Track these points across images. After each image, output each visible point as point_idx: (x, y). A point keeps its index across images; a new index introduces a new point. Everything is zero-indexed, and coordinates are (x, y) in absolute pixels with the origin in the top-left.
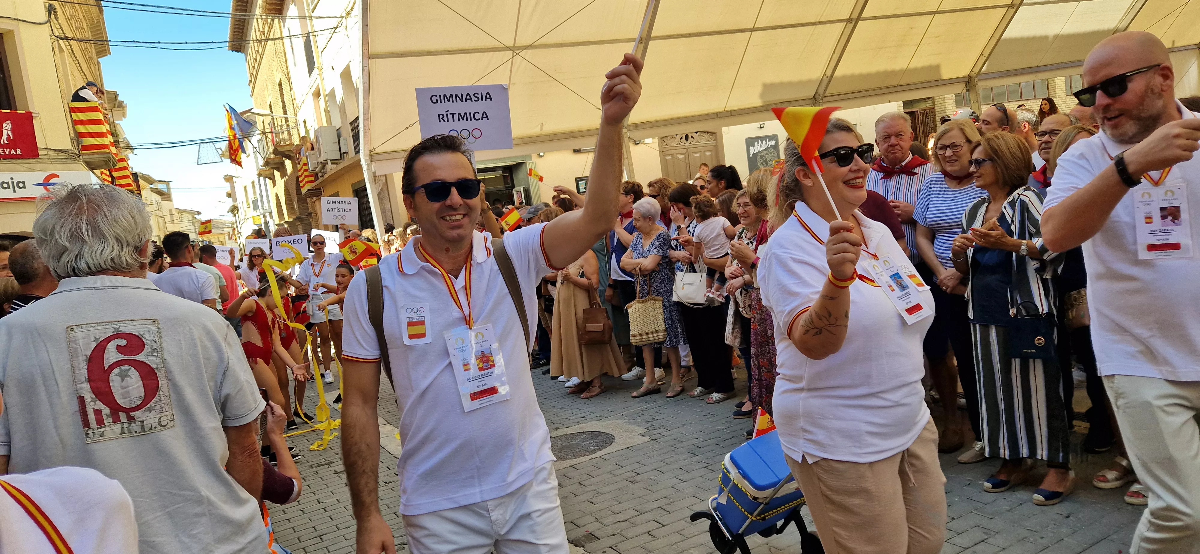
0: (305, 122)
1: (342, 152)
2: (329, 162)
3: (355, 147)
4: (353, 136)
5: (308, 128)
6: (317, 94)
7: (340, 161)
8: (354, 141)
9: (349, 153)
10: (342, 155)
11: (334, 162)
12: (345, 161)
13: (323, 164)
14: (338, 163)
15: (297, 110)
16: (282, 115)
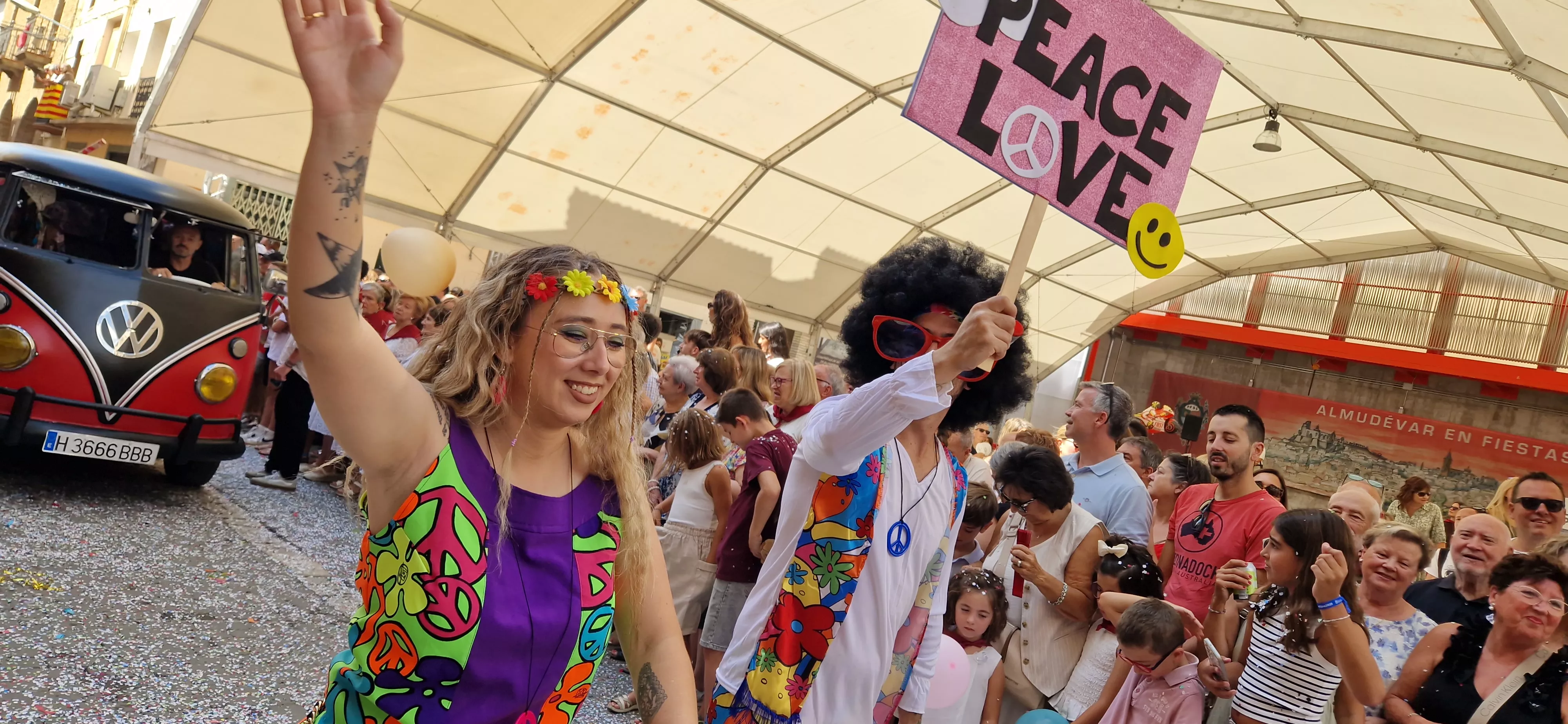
0: (81, 43)
1: (117, 103)
2: (93, 108)
3: (135, 107)
4: (138, 94)
5: (82, 53)
6: (116, 23)
7: (108, 113)
8: (137, 100)
9: (124, 110)
10: (115, 107)
11: (98, 109)
12: (115, 115)
13: (83, 106)
14: (106, 115)
15: (76, 23)
16: (52, 19)
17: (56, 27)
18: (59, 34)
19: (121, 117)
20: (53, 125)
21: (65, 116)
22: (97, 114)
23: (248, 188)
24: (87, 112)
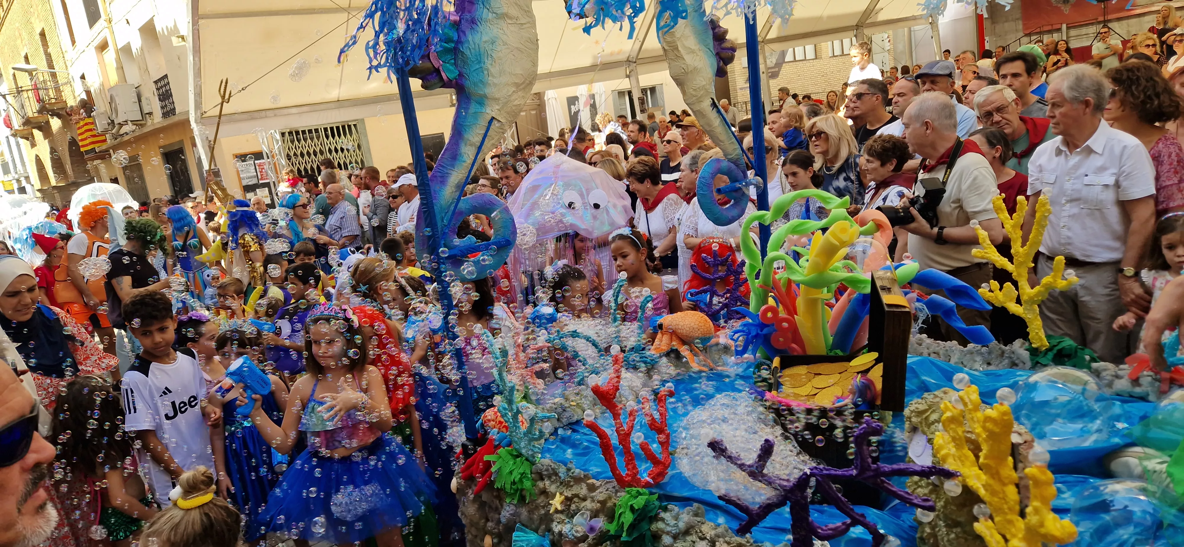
0: (82, 77)
1: (146, 110)
2: (129, 123)
3: (162, 108)
4: (159, 95)
5: (87, 84)
6: (103, 47)
7: (144, 122)
8: (163, 100)
9: (154, 115)
10: (145, 115)
11: (132, 123)
12: (149, 122)
13: (121, 125)
14: (141, 125)
15: (69, 64)
16: (47, 69)
17: (54, 75)
18: (61, 80)
19: (155, 121)
20: (100, 152)
21: (105, 141)
22: (134, 127)
23: (290, 133)
24: (125, 129)
